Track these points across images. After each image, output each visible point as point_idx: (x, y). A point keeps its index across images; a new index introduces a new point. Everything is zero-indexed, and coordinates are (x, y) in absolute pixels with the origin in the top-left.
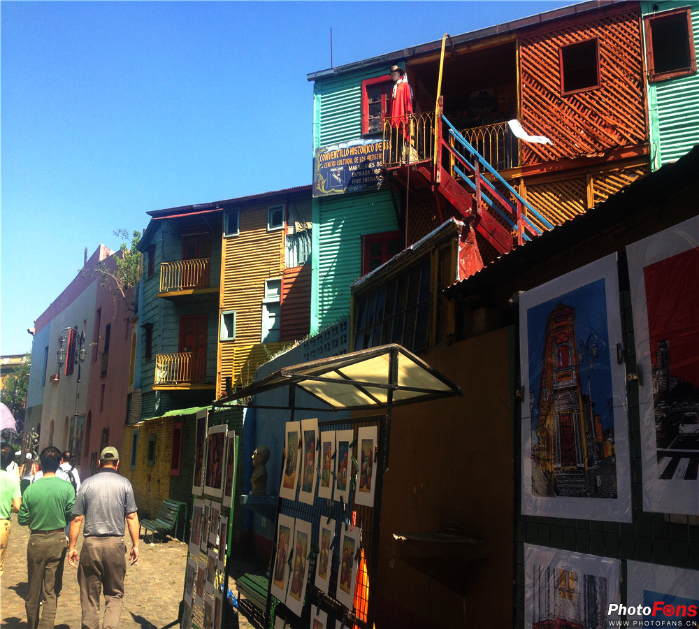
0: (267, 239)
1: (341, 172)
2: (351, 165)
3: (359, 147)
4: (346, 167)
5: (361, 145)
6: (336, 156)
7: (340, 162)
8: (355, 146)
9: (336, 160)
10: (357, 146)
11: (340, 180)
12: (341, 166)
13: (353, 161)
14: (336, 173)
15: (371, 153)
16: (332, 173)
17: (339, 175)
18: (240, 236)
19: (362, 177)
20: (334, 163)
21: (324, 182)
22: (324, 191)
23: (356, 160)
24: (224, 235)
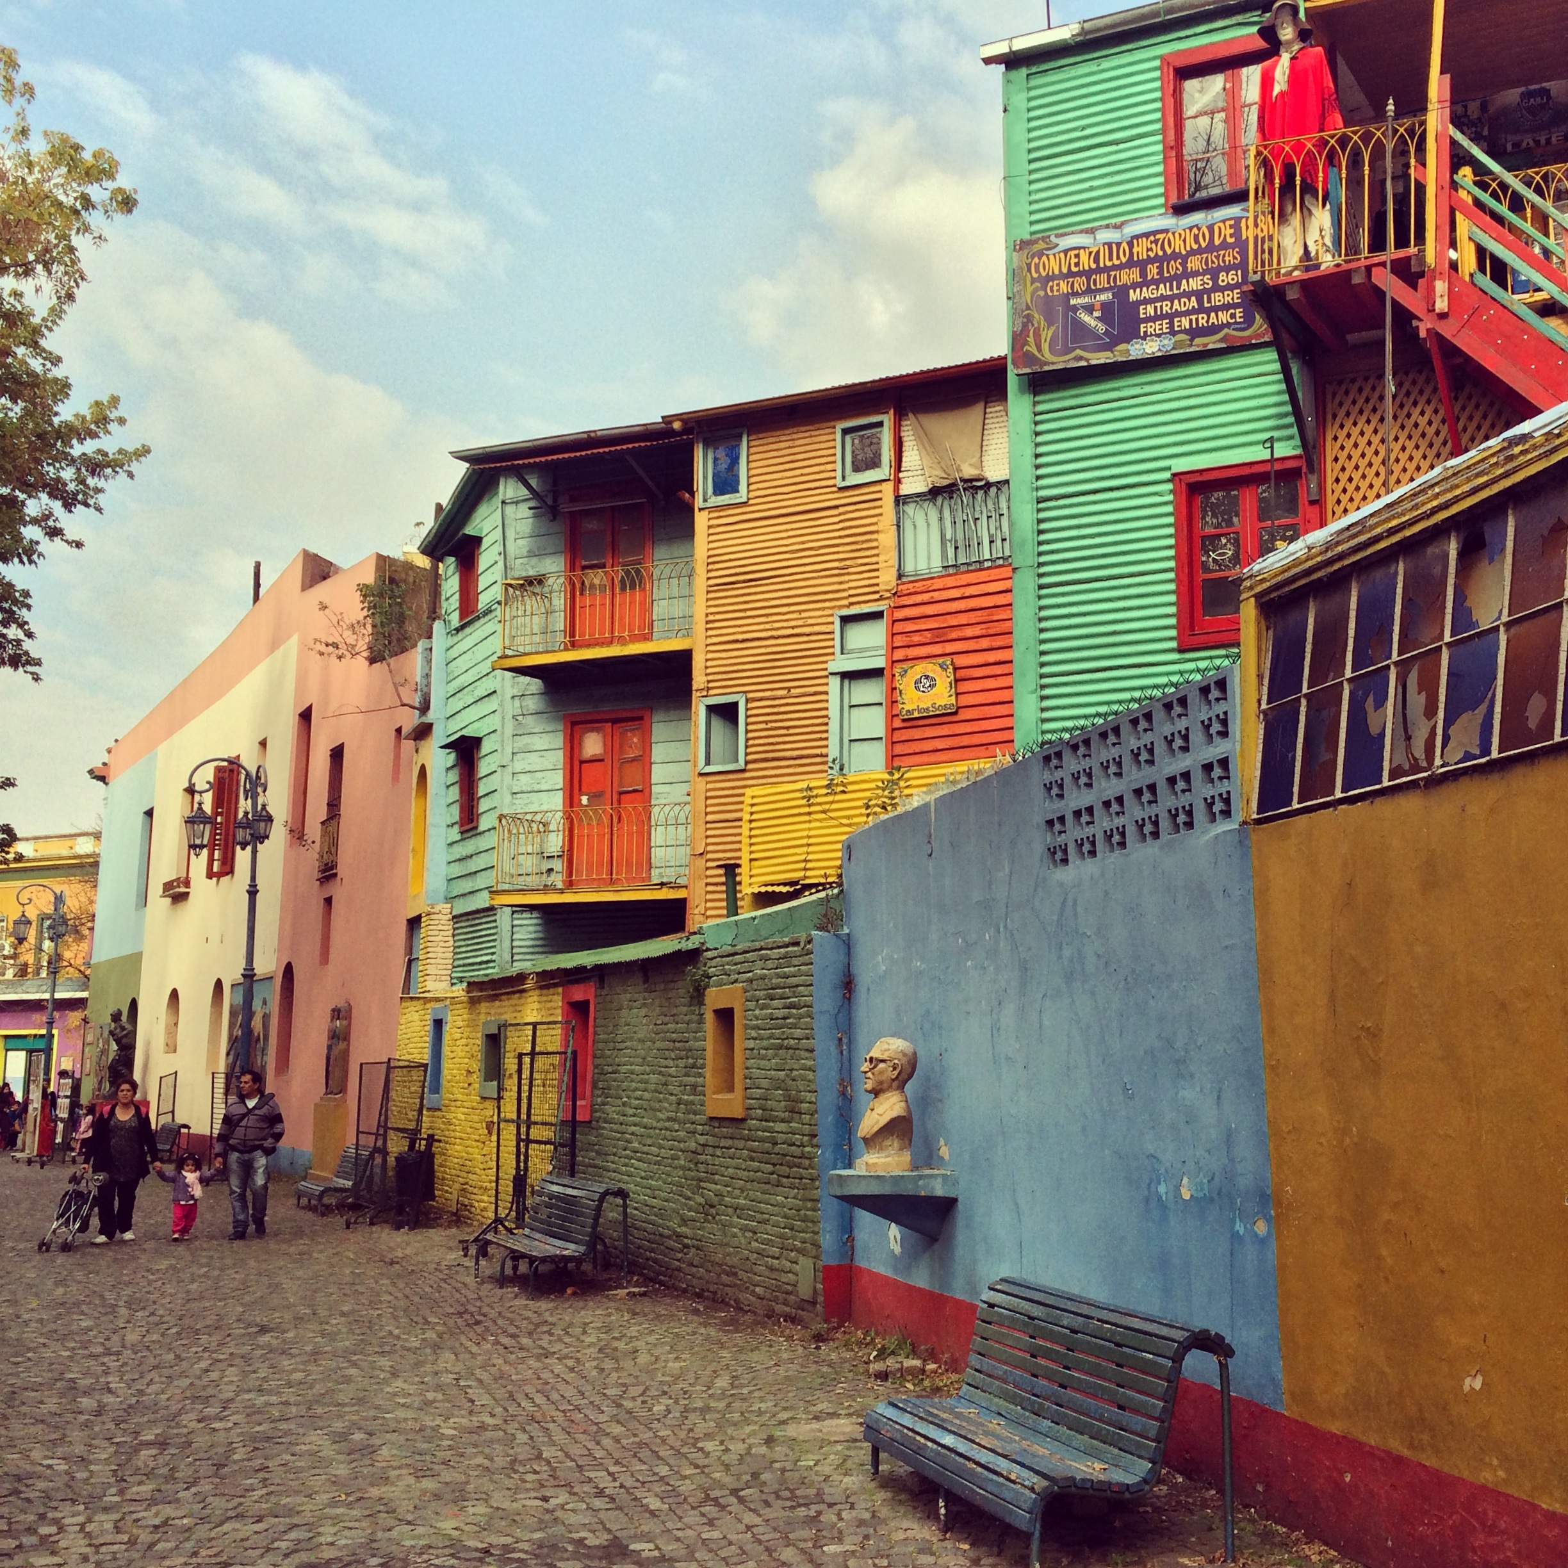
0: (832, 508)
1: (1105, 306)
2: (1135, 286)
3: (1160, 236)
5: (1166, 231)
6: (1086, 262)
7: (1102, 280)
8: (1147, 235)
9: (1088, 274)
10: (1155, 233)
11: (1101, 328)
12: (1104, 290)
13: (1143, 274)
14: (1089, 309)
15: (1200, 251)
16: (1075, 309)
17: (1097, 314)
18: (751, 502)
19: (1171, 317)
20: (1080, 283)
21: (1047, 334)
22: (1048, 356)
23: (1153, 271)
24: (699, 502)
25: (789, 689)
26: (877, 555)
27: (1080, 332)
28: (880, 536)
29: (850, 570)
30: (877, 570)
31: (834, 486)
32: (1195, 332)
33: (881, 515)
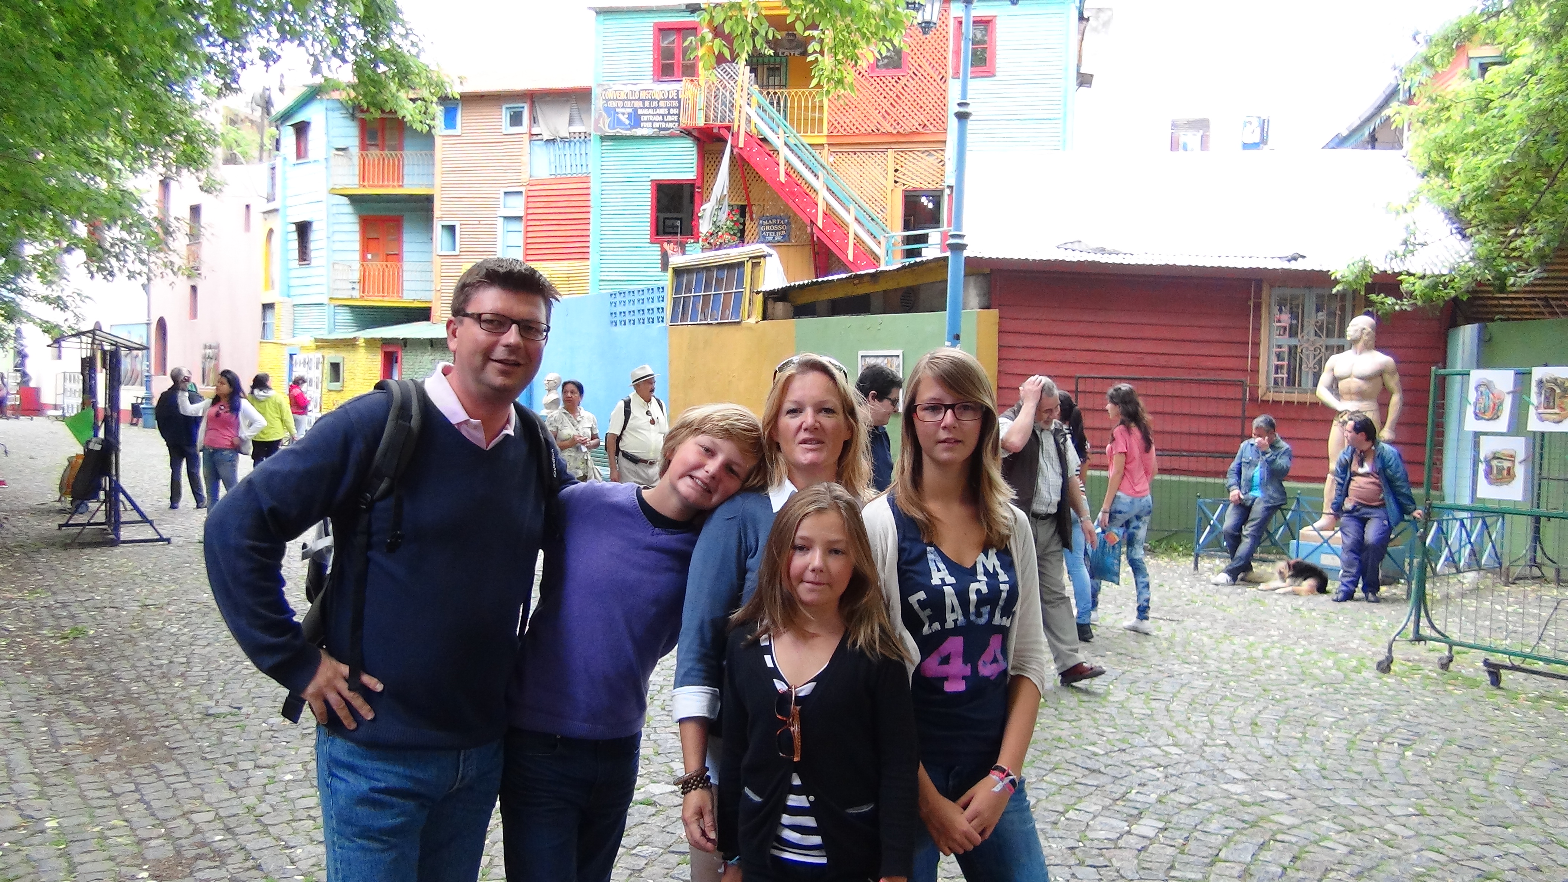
0: (503, 142)
1: (629, 113)
2: (640, 108)
3: (650, 92)
4: (635, 109)
5: (652, 90)
6: (623, 97)
7: (628, 104)
8: (645, 89)
9: (623, 100)
10: (648, 90)
11: (627, 122)
12: (629, 107)
13: (643, 104)
14: (623, 114)
15: (664, 100)
16: (618, 113)
17: (626, 116)
18: (462, 134)
19: (653, 122)
20: (620, 104)
21: (607, 121)
22: (607, 129)
23: (647, 104)
24: (438, 132)
25: (480, 221)
26: (521, 166)
27: (620, 122)
28: (522, 158)
29: (509, 171)
30: (520, 173)
31: (502, 132)
32: (661, 129)
33: (522, 148)
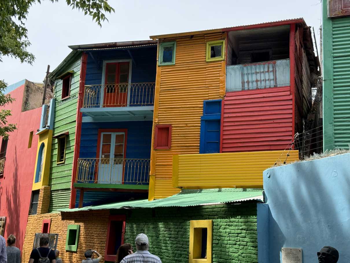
0: (206, 68)
18: (176, 65)
24: (158, 64)
25: (186, 124)
26: (219, 84)
28: (221, 78)
29: (209, 88)
30: (219, 88)
31: (205, 61)
33: (221, 71)
